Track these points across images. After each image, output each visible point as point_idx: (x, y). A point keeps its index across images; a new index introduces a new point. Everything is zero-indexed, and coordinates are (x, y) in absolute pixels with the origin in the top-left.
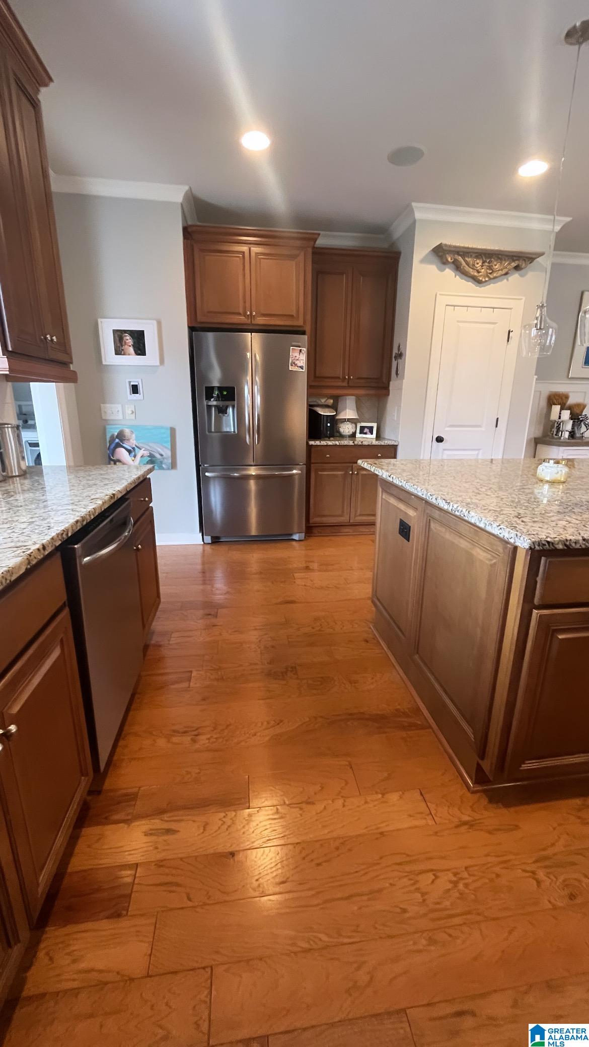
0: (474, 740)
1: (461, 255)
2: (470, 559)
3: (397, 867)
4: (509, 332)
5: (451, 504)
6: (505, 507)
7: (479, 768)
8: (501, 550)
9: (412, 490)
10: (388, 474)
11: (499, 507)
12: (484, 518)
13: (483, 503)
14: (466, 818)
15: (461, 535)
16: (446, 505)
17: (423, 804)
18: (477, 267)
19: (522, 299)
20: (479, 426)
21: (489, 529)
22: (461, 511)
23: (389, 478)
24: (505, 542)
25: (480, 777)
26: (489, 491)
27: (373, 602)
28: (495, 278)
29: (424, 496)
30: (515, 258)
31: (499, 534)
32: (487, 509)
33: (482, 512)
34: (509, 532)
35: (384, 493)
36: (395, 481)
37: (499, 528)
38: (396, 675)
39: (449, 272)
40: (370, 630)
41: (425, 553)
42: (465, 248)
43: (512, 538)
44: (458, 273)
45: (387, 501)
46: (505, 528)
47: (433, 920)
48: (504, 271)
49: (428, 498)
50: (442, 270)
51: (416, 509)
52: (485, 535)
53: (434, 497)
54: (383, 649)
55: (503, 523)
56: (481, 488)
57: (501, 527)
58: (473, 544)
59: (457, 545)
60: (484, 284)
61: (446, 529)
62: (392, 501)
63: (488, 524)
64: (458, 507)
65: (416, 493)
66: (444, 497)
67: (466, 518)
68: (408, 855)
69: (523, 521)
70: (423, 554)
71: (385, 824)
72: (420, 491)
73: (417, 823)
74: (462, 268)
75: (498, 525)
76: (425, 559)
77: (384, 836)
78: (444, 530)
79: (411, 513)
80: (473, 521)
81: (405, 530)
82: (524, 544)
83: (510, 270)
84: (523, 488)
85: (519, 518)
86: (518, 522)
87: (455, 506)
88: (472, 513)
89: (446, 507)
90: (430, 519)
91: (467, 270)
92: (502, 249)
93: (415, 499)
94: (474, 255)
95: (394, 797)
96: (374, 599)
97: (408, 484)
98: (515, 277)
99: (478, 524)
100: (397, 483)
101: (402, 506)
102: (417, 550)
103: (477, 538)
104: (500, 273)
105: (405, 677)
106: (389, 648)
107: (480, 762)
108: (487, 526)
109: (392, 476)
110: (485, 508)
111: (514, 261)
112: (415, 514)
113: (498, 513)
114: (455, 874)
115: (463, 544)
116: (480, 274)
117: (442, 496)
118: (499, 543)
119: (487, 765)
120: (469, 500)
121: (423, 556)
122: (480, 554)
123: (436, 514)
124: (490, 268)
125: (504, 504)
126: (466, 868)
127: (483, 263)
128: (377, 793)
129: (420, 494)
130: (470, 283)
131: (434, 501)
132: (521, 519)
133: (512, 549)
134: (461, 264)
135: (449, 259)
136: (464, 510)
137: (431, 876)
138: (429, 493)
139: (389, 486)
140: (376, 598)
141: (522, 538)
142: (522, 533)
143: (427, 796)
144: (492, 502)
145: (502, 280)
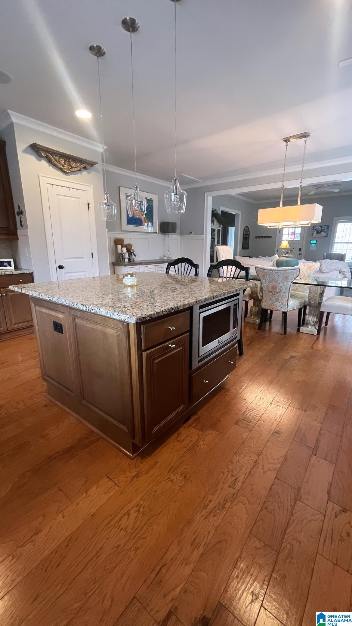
0: (128, 432)
1: (50, 154)
2: (105, 334)
3: (107, 527)
4: (88, 204)
5: (87, 306)
6: (117, 303)
7: (134, 445)
8: (122, 327)
9: (59, 301)
10: (37, 293)
11: (114, 304)
12: (109, 312)
13: (104, 303)
14: (134, 474)
15: (97, 323)
16: (84, 308)
17: (111, 482)
18: (62, 163)
19: (91, 186)
20: (83, 258)
21: (113, 316)
22: (94, 309)
23: (39, 296)
24: (122, 322)
25: (135, 449)
26: (104, 295)
27: (44, 379)
28: (74, 171)
29: (68, 304)
30: (83, 162)
31: (119, 318)
32: (108, 306)
33: (106, 308)
34: (124, 316)
35: (36, 306)
36: (44, 298)
37: (118, 315)
38: (72, 418)
39: (44, 163)
40: (46, 398)
41: (76, 339)
42: (52, 150)
43: (126, 319)
44: (51, 164)
45: (39, 311)
46: (121, 314)
47: (134, 538)
48: (78, 169)
49: (71, 305)
50: (40, 161)
51: (63, 313)
52: (111, 320)
53: (75, 304)
54: (59, 406)
55: (119, 312)
56: (99, 294)
57: (119, 314)
58: (105, 327)
59: (96, 329)
60: (68, 174)
61: (86, 321)
62: (44, 310)
63: (111, 314)
64: (92, 307)
65: (62, 303)
66: (81, 303)
67: (98, 313)
68: (111, 515)
69: (128, 309)
70: (75, 339)
71: (93, 509)
72: (64, 302)
73: (111, 494)
74: (52, 161)
75: (117, 313)
76: (77, 342)
77: (94, 515)
78: (85, 322)
79: (60, 316)
80: (103, 314)
81: (58, 327)
82: (132, 321)
83: (81, 168)
84: (120, 291)
85: (126, 308)
86: (126, 310)
87: (90, 307)
88: (101, 310)
89: (84, 309)
90: (74, 317)
91: (56, 164)
92: (75, 155)
93: (62, 307)
94: (59, 156)
95: (94, 489)
96: (44, 377)
97: (55, 298)
98: (85, 173)
99: (106, 315)
100: (46, 299)
101: (53, 313)
102: (70, 338)
103: (107, 323)
104: (76, 169)
105: (78, 417)
106: (63, 403)
107: (134, 441)
108: (111, 315)
109: (41, 294)
110: (106, 306)
111: (83, 164)
112: (64, 316)
113: (114, 307)
114: (137, 506)
115: (99, 328)
116: (65, 168)
117: (80, 303)
118: (119, 323)
119: (137, 441)
120: (96, 302)
121: (75, 341)
122: (110, 331)
123: (79, 314)
124: (70, 165)
125: (115, 301)
126: (141, 499)
127: (65, 161)
128: (82, 494)
129: (65, 303)
130: (59, 172)
131: (75, 306)
132: (127, 308)
133: (127, 325)
134: (52, 160)
135: (43, 154)
136: (96, 309)
137: (126, 516)
138: (71, 302)
139: (39, 302)
140: (45, 376)
141: (131, 318)
142: (130, 315)
143: (111, 477)
144: (109, 302)
145: (78, 174)
